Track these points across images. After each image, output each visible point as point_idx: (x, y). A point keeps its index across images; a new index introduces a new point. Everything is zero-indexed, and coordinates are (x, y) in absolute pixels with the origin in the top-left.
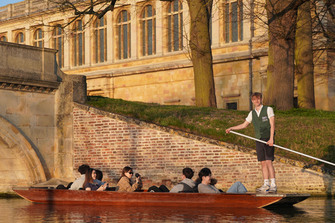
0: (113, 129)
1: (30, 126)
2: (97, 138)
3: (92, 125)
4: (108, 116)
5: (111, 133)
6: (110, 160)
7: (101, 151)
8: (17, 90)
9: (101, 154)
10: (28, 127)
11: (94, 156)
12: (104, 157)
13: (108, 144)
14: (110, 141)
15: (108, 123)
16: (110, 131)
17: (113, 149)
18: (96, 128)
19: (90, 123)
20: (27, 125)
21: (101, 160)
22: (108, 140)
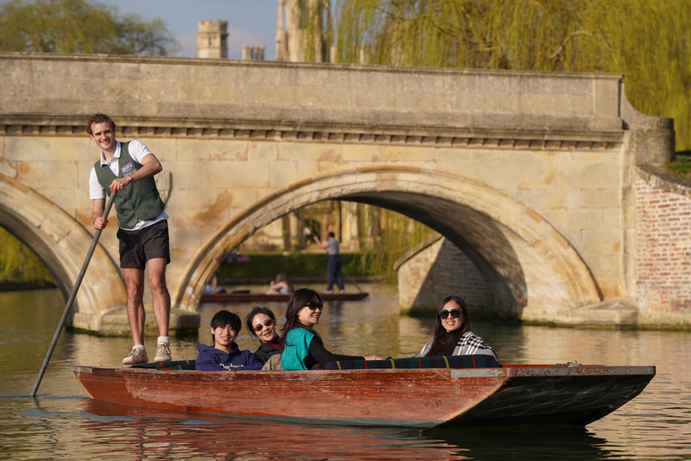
0: (685, 214)
1: (566, 209)
2: (661, 228)
3: (654, 207)
4: (676, 190)
5: (682, 221)
6: (682, 267)
7: (668, 253)
8: (540, 150)
9: (669, 257)
10: (563, 211)
11: (658, 260)
12: (672, 262)
13: (677, 239)
14: (681, 234)
15: (678, 202)
16: (681, 217)
17: (685, 249)
18: (660, 211)
19: (651, 202)
20: (560, 208)
21: (668, 267)
22: (678, 232)
